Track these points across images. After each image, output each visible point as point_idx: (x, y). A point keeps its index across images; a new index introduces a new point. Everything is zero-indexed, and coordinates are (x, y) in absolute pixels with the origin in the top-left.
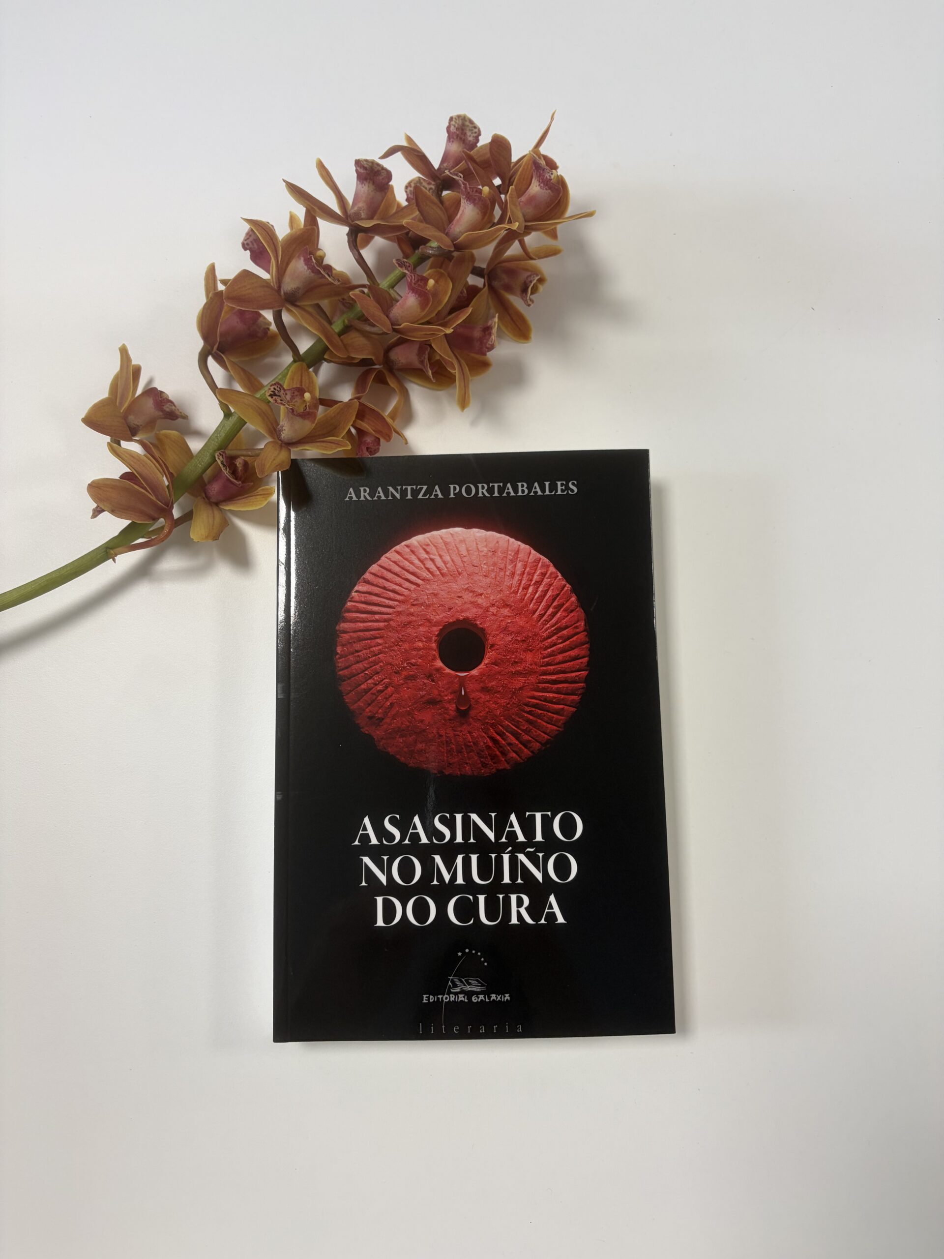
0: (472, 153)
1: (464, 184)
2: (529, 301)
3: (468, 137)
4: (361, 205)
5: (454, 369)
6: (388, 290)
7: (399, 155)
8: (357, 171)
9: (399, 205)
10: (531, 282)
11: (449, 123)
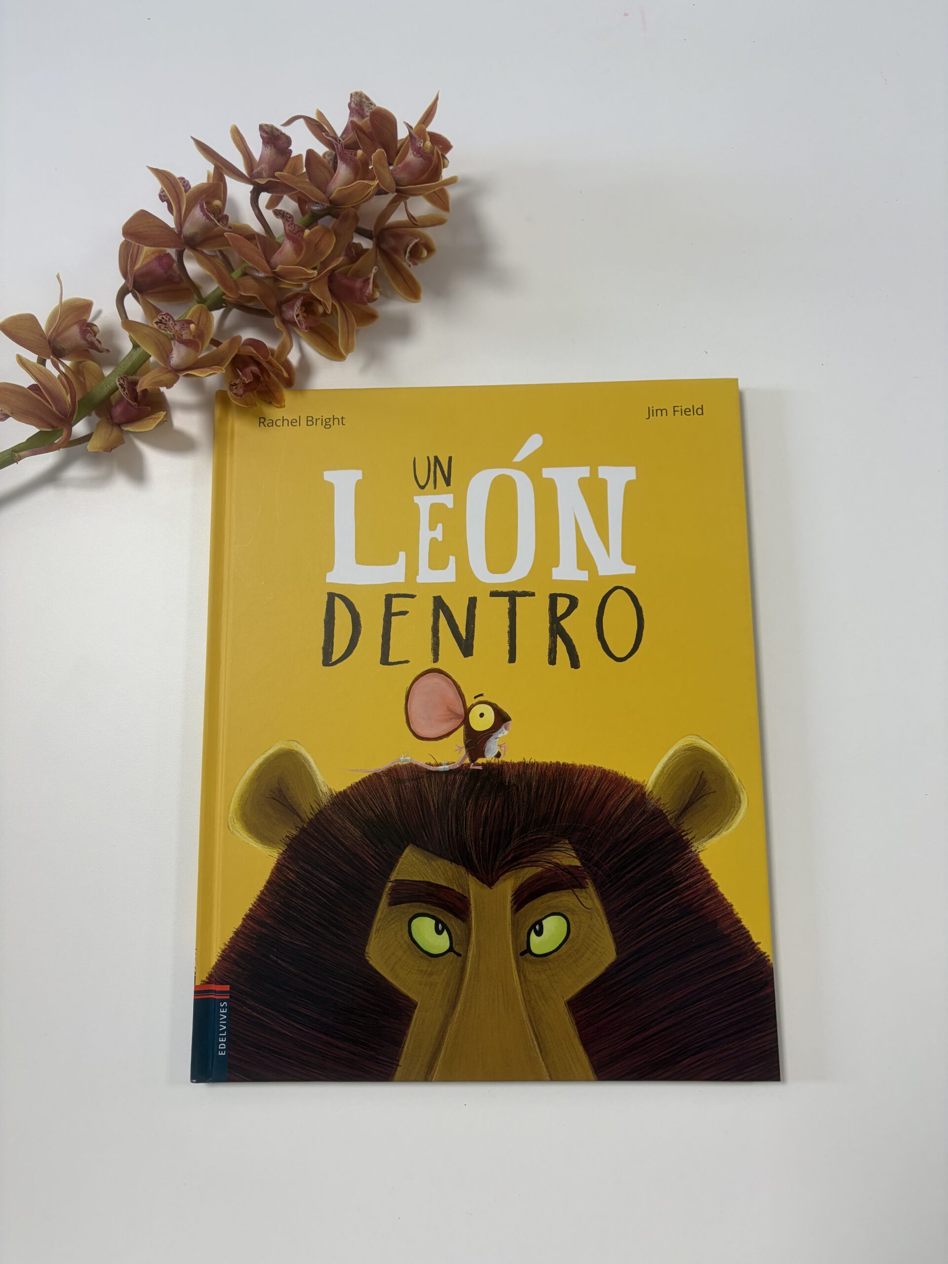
4: (263, 166)
7: (302, 125)
8: (261, 135)
10: (411, 243)
11: (351, 99)
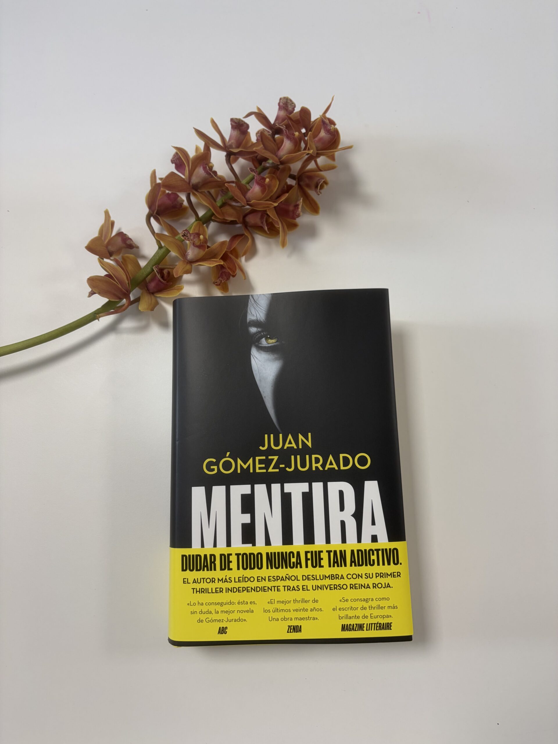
0: (291, 116)
1: (286, 131)
2: (318, 192)
3: (289, 108)
4: (232, 141)
5: (279, 225)
6: (246, 185)
8: (231, 124)
9: (252, 142)
10: (320, 182)
11: (280, 101)
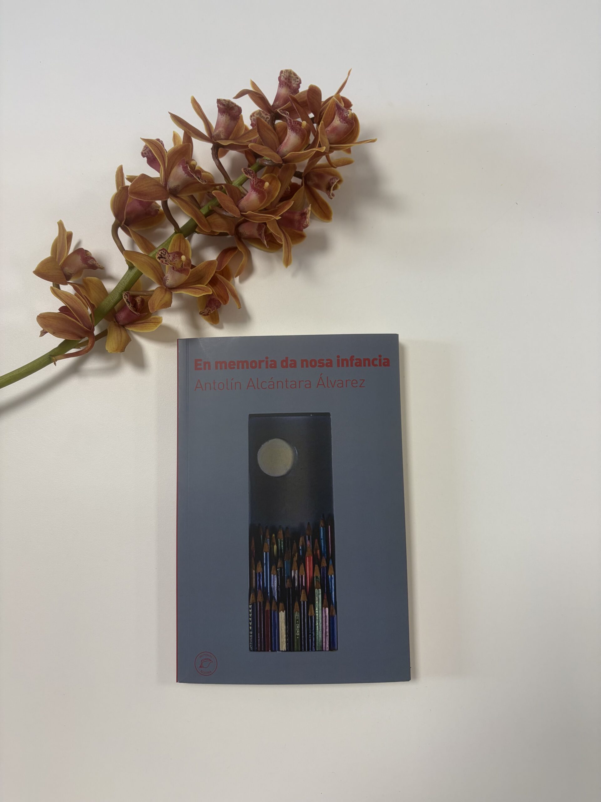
0: (295, 96)
1: (289, 120)
2: (331, 196)
3: (293, 84)
4: (220, 129)
5: (282, 242)
6: (238, 187)
7: (247, 97)
8: (218, 106)
9: (246, 128)
10: (333, 183)
11: (280, 74)
